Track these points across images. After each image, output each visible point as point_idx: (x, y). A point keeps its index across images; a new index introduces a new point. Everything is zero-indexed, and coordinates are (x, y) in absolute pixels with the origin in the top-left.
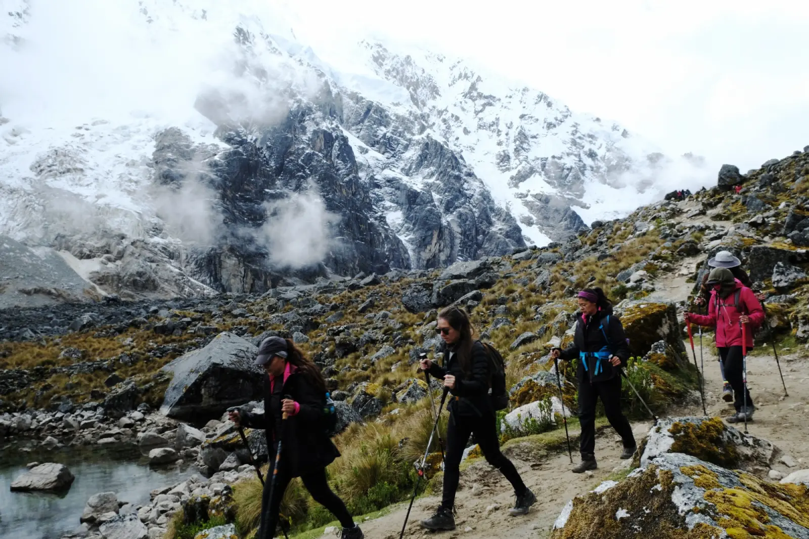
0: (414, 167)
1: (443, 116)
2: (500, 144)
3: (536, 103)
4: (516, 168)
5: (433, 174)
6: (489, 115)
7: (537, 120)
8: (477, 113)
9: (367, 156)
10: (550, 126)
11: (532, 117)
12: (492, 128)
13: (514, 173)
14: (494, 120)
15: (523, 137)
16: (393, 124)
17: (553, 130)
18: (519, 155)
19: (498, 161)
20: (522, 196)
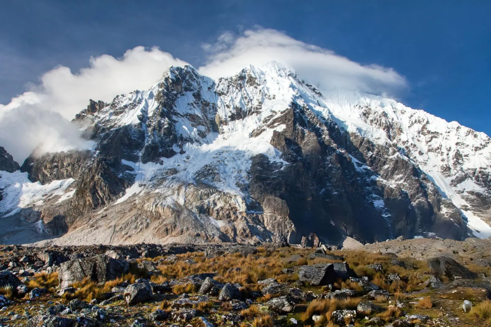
0: (389, 174)
1: (406, 145)
2: (443, 160)
3: (466, 136)
4: (455, 175)
5: (401, 178)
6: (435, 143)
7: (468, 145)
8: (427, 142)
9: (361, 168)
10: (477, 149)
11: (464, 144)
12: (437, 151)
13: (454, 178)
14: (438, 146)
15: (458, 156)
16: (376, 150)
17: (480, 152)
18: (456, 167)
19: (442, 171)
20: (460, 192)
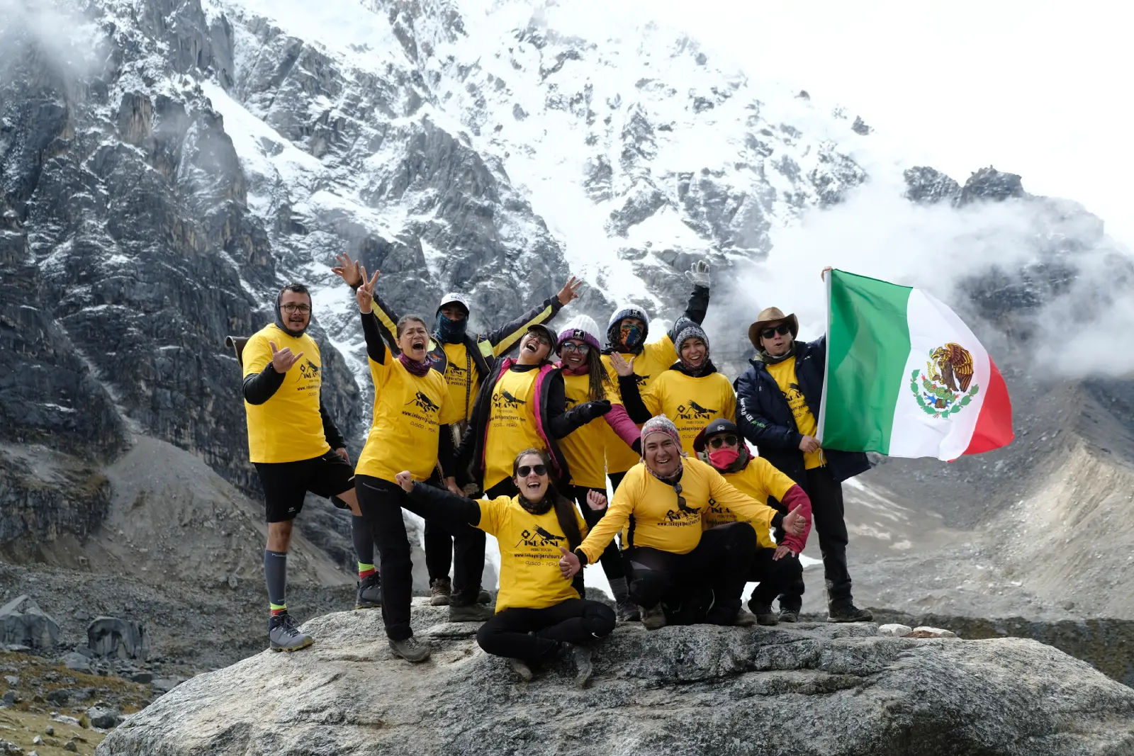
0: (390, 187)
1: (470, 79)
2: (591, 141)
3: (672, 56)
4: (624, 193)
5: (430, 204)
6: (570, 80)
7: (674, 92)
8: (544, 73)
9: (279, 160)
10: (701, 104)
11: (662, 86)
12: (576, 107)
13: (619, 204)
14: (582, 90)
15: (641, 128)
16: (348, 91)
17: (707, 114)
18: (631, 165)
19: (588, 178)
20: (634, 255)
